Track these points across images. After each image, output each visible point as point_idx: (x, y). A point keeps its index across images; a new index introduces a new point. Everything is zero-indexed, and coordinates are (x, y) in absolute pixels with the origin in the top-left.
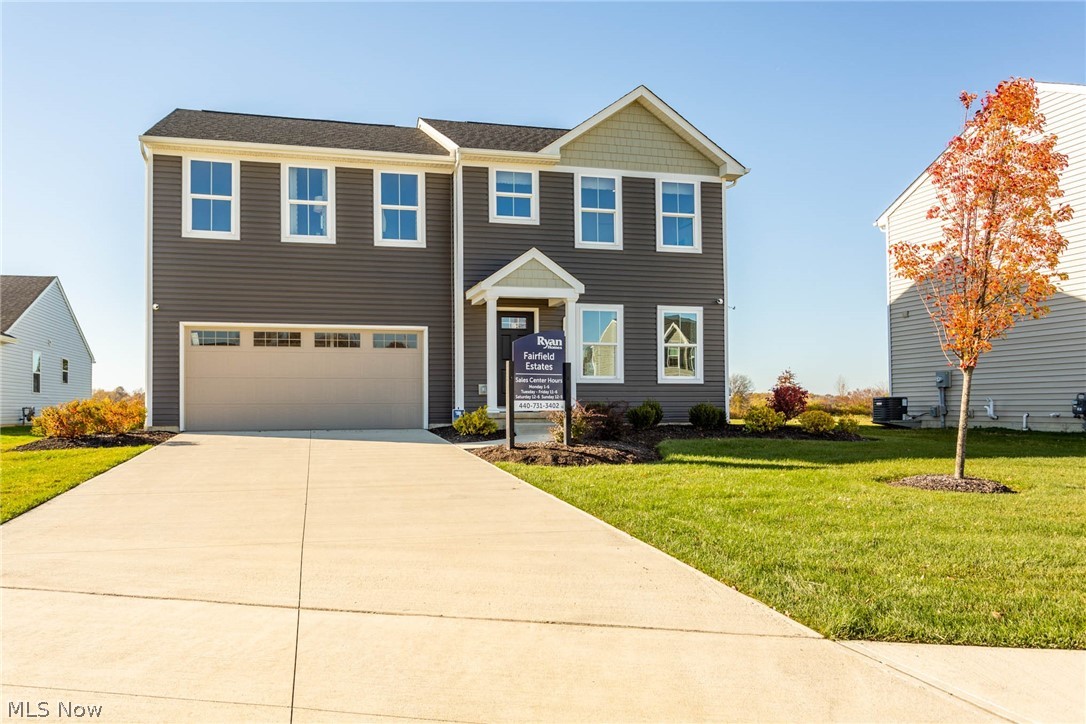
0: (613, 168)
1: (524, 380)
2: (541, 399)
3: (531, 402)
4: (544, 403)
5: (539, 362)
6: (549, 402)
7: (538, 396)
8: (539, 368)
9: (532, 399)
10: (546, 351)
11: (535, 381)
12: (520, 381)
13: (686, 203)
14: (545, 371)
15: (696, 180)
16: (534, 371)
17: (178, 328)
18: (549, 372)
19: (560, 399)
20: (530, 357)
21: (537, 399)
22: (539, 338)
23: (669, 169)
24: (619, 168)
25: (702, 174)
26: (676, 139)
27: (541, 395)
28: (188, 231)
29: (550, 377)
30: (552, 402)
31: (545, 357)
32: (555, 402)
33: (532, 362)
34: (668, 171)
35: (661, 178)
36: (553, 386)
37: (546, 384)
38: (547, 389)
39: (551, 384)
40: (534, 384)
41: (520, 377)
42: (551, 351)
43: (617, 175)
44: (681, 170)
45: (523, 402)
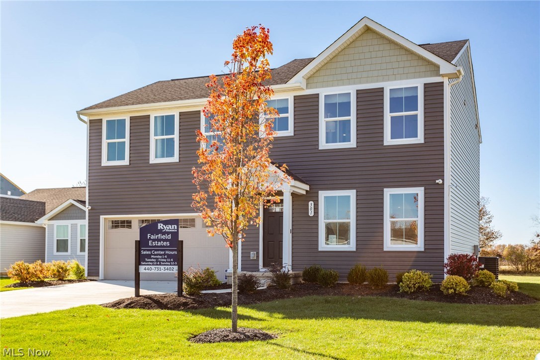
0: (349, 84)
1: (148, 253)
2: (160, 265)
3: (153, 267)
4: (162, 267)
5: (159, 240)
6: (166, 267)
7: (158, 263)
8: (159, 244)
9: (153, 265)
10: (164, 233)
11: (155, 252)
12: (145, 253)
13: (411, 102)
14: (164, 246)
15: (419, 83)
16: (155, 246)
17: (99, 219)
18: (167, 247)
19: (175, 265)
20: (153, 237)
21: (157, 265)
22: (159, 224)
23: (395, 77)
24: (354, 84)
25: (425, 77)
26: (403, 52)
27: (160, 262)
28: (105, 162)
29: (167, 250)
30: (169, 267)
31: (163, 237)
32: (171, 266)
33: (154, 240)
34: (395, 80)
35: (388, 86)
36: (169, 256)
37: (165, 254)
38: (165, 258)
39: (168, 255)
40: (155, 255)
41: (144, 250)
42: (168, 233)
43: (351, 90)
44: (407, 76)
45: (147, 267)
